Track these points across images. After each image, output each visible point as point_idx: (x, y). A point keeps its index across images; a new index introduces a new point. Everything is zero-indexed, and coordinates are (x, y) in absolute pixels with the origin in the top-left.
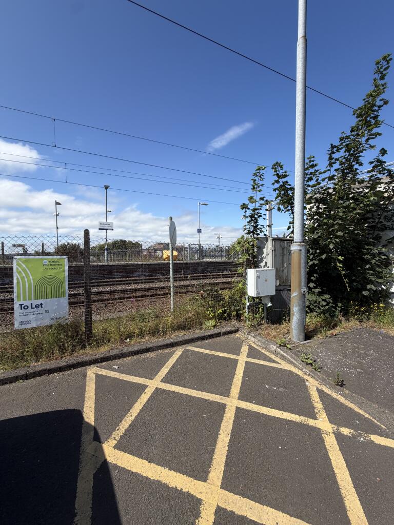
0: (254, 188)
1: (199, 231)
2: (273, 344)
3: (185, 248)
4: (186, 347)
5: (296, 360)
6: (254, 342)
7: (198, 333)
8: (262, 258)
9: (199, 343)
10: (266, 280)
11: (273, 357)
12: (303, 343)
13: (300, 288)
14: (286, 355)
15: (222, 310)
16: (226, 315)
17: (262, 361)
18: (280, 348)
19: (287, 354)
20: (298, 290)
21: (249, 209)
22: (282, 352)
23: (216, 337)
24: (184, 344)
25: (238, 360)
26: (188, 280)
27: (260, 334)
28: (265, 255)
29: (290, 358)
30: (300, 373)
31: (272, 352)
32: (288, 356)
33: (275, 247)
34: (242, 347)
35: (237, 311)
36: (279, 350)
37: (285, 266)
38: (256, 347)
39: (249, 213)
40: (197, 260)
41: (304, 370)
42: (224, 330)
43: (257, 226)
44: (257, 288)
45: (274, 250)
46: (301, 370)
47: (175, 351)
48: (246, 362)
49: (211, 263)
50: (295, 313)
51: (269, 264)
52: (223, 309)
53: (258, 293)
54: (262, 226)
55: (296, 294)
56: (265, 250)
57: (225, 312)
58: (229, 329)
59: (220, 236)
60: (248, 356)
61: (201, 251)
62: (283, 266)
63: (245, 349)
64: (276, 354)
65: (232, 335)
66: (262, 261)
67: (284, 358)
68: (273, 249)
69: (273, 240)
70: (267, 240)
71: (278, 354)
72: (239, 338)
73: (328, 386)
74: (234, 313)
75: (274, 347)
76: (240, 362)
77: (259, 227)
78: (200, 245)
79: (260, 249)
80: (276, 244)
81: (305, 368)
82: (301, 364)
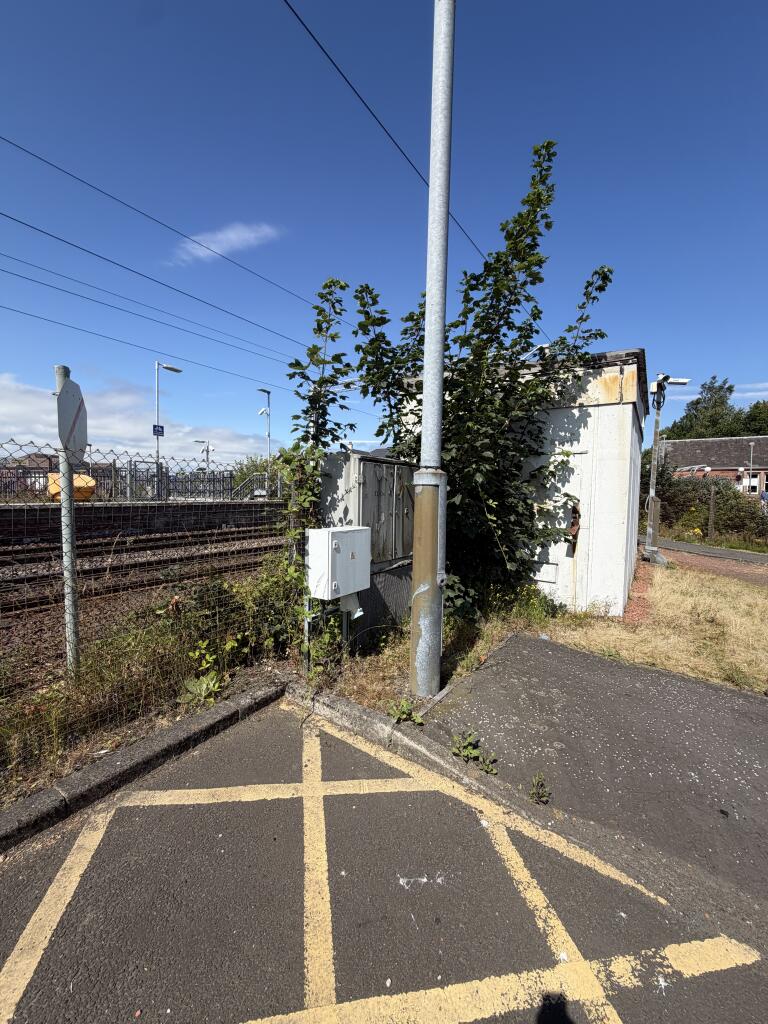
0: (319, 329)
1: (158, 431)
2: (381, 720)
3: (117, 471)
4: (121, 799)
5: (442, 756)
6: (331, 721)
7: (165, 727)
8: (334, 501)
9: (170, 767)
10: (353, 557)
11: (385, 756)
12: (438, 698)
13: (434, 573)
14: (419, 747)
15: (237, 640)
16: (246, 650)
17: (365, 782)
18: (400, 730)
19: (420, 743)
20: (429, 577)
21: (307, 378)
22: (406, 740)
23: (225, 728)
24: (115, 788)
25: (300, 800)
26: (127, 551)
27: (341, 694)
28: (341, 492)
29: (428, 754)
30: (457, 792)
31: (380, 742)
32: (423, 750)
33: (364, 477)
34: (302, 743)
35: (276, 635)
36: (399, 734)
37: (383, 518)
38: (338, 735)
39: (308, 389)
40: (152, 499)
41: (466, 780)
42: (245, 701)
43: (325, 424)
44: (334, 578)
45: (364, 484)
46: (458, 780)
47: (74, 835)
48: (326, 798)
49: (190, 507)
50: (423, 633)
51: (352, 515)
52: (239, 637)
53: (336, 591)
54: (336, 424)
55: (426, 588)
56: (341, 482)
57: (244, 642)
58: (260, 694)
59: (211, 448)
60: (328, 775)
61: (162, 477)
62: (379, 520)
63: (312, 750)
64: (391, 745)
65: (271, 708)
66: (333, 506)
67: (412, 755)
68: (362, 481)
69: (361, 460)
70: (347, 458)
71: (396, 745)
72: (289, 716)
73: (524, 814)
74: (269, 643)
75: (385, 730)
76: (307, 804)
77: (328, 427)
78: (160, 466)
79: (330, 477)
80: (367, 469)
81: (466, 774)
82: (454, 764)
